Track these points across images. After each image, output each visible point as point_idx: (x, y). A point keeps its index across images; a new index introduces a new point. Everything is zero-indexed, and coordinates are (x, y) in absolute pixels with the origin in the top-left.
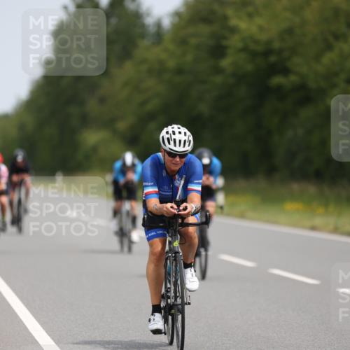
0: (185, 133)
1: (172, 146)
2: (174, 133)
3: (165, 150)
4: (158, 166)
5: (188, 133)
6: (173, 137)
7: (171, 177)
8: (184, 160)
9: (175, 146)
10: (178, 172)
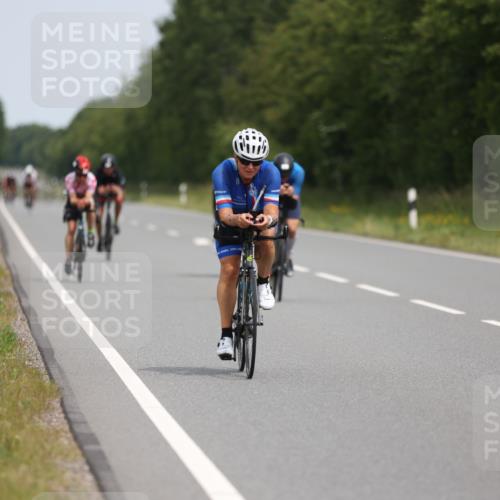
0: (260, 139)
1: (245, 153)
2: (247, 138)
3: (238, 157)
4: (231, 173)
5: (264, 138)
6: (247, 142)
8: (258, 167)
9: (248, 152)
10: (253, 180)
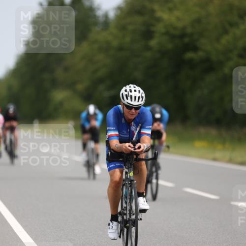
4: (119, 115)
10: (134, 120)
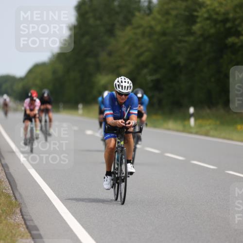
3: (117, 91)
4: (113, 99)
7: (120, 106)
